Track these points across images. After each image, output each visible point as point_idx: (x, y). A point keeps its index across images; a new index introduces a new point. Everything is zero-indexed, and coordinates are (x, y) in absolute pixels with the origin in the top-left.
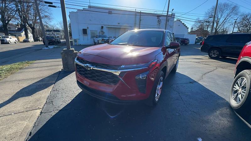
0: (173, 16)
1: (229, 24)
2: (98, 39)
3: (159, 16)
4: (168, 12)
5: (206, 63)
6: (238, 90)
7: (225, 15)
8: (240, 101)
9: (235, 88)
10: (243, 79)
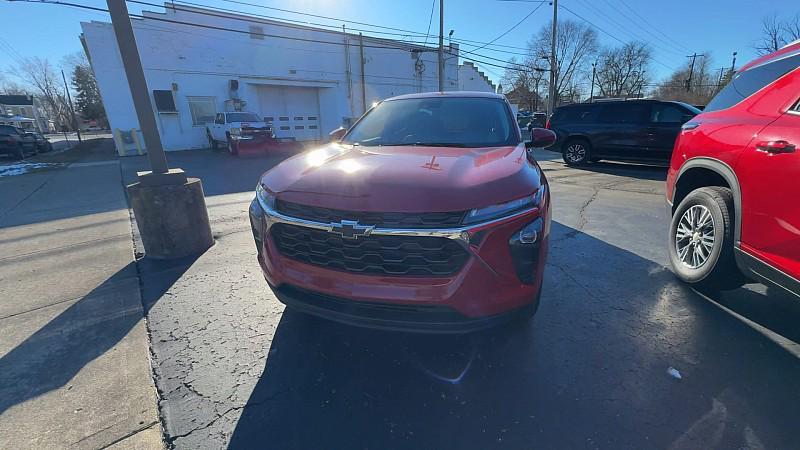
0: (454, 49)
1: (581, 76)
2: (229, 127)
3: (416, 50)
4: (441, 38)
5: (567, 179)
6: (690, 237)
7: (570, 52)
8: (701, 260)
9: (680, 233)
10: (700, 209)
